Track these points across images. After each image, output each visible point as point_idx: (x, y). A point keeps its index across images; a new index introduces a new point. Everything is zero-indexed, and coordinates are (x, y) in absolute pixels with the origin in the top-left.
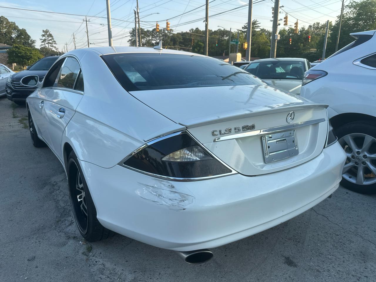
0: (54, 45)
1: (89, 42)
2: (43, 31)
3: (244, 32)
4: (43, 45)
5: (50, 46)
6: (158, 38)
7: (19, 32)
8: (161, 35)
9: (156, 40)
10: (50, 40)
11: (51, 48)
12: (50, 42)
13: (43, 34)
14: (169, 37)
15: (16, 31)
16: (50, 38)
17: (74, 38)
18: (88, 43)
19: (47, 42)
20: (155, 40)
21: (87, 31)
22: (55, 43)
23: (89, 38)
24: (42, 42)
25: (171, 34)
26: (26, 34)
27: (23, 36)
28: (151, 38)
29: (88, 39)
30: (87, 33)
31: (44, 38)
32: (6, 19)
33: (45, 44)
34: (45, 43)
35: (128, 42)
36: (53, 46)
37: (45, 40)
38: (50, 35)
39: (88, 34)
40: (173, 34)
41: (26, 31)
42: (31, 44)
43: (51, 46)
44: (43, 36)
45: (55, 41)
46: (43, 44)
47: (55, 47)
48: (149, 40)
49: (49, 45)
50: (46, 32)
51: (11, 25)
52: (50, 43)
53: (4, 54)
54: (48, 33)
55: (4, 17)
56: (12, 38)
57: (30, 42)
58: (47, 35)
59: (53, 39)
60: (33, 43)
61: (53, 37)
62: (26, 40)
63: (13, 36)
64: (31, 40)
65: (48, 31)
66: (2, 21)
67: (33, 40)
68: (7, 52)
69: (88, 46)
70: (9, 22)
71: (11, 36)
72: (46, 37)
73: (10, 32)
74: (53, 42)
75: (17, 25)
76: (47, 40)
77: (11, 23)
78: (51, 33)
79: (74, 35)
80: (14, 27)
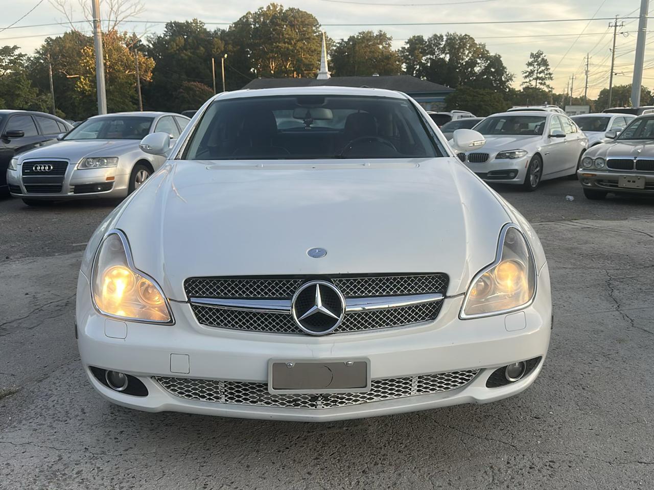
0: (548, 82)
1: (614, 71)
2: (532, 55)
4: (526, 82)
5: (539, 83)
7: (489, 62)
10: (540, 73)
11: (542, 87)
12: (542, 75)
13: (531, 60)
15: (484, 59)
16: (543, 68)
17: (587, 65)
18: (610, 74)
19: (535, 76)
21: (612, 49)
22: (551, 78)
23: (614, 63)
24: (526, 77)
26: (500, 63)
27: (493, 68)
29: (613, 64)
30: (614, 52)
31: (531, 68)
32: (472, 38)
33: (530, 81)
34: (531, 79)
36: (544, 84)
37: (532, 72)
38: (545, 63)
39: (615, 53)
41: (501, 59)
42: (505, 81)
43: (541, 84)
44: (530, 64)
45: (550, 74)
46: (527, 80)
47: (548, 86)
49: (538, 81)
50: (539, 55)
51: (477, 48)
52: (541, 79)
53: (441, 103)
54: (540, 59)
55: (469, 36)
56: (474, 74)
57: (503, 79)
58: (538, 62)
59: (547, 69)
60: (508, 81)
61: (548, 65)
62: (498, 76)
63: (477, 69)
64: (507, 75)
65: (542, 54)
66: (465, 45)
67: (509, 75)
68: (444, 99)
69: (609, 79)
70: (476, 44)
71: (474, 70)
72: (535, 66)
73: (472, 63)
74: (547, 76)
75: (487, 48)
76: (536, 72)
77: (478, 46)
78: (545, 58)
79: (588, 59)
80: (483, 54)
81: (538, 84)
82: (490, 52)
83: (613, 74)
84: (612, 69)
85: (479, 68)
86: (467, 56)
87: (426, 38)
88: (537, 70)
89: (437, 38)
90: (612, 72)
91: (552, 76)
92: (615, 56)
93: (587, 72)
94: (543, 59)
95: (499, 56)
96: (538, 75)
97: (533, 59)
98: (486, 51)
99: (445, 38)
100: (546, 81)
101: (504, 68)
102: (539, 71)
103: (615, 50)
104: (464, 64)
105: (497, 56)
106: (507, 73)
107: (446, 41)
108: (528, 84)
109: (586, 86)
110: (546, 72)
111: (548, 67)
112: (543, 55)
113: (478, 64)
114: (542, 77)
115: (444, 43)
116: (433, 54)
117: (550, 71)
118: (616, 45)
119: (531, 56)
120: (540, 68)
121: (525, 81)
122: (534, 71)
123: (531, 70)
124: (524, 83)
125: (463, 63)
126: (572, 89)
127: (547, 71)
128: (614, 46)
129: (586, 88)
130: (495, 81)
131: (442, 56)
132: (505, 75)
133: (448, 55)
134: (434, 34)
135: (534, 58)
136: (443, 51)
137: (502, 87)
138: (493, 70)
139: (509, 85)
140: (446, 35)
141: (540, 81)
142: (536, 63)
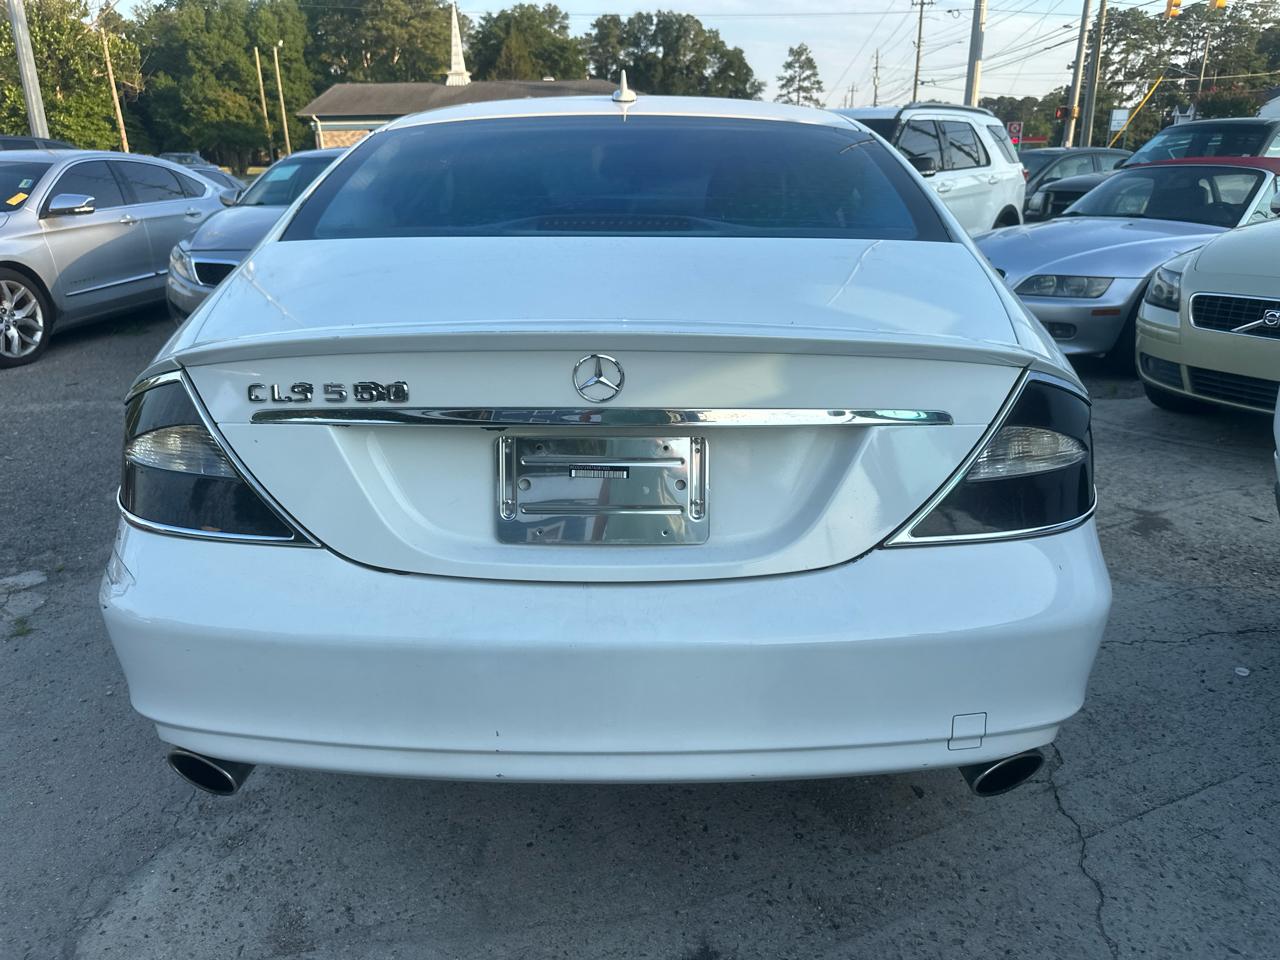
0: (816, 96)
1: (919, 78)
2: (791, 51)
4: (783, 96)
5: (803, 97)
7: (725, 60)
10: (805, 79)
12: (806, 84)
13: (790, 59)
14: (1253, 34)
15: (718, 56)
16: (808, 73)
17: (876, 68)
18: (913, 83)
19: (796, 86)
21: (917, 42)
22: (820, 89)
23: (920, 65)
24: (783, 86)
26: (741, 60)
27: (733, 71)
28: (1167, 47)
29: (918, 67)
30: (919, 47)
31: (790, 72)
32: (697, 21)
33: (789, 93)
34: (791, 90)
36: (810, 98)
37: (791, 80)
38: (809, 64)
39: (922, 48)
41: (743, 55)
42: (751, 93)
43: (805, 98)
44: (789, 66)
45: (819, 82)
46: (784, 91)
49: (802, 94)
50: (797, 53)
51: (706, 39)
52: (806, 90)
54: (803, 58)
55: (692, 17)
56: (702, 80)
57: (748, 90)
58: (800, 62)
59: (815, 75)
60: (755, 93)
61: (815, 68)
62: (740, 83)
63: (707, 73)
64: (754, 83)
65: (806, 50)
66: (687, 31)
67: (757, 84)
69: (912, 91)
70: (704, 31)
71: (703, 75)
72: (796, 69)
73: (700, 63)
74: (813, 86)
75: (722, 38)
76: (798, 78)
77: (707, 35)
78: (811, 56)
79: (877, 58)
80: (715, 47)
81: (800, 98)
82: (726, 44)
83: (919, 83)
84: (916, 76)
85: (710, 70)
86: (692, 50)
87: (624, 19)
88: (800, 76)
89: (642, 19)
90: (916, 80)
91: (821, 86)
92: (921, 54)
93: (876, 79)
94: (808, 58)
95: (740, 50)
96: (801, 84)
97: (793, 57)
98: (721, 42)
99: (655, 20)
100: (812, 94)
101: (749, 70)
102: (802, 77)
103: (921, 44)
105: (738, 50)
106: (755, 80)
107: (657, 25)
108: (786, 98)
109: (875, 103)
110: (813, 79)
111: (816, 71)
112: (808, 51)
113: (710, 63)
114: (806, 87)
115: (653, 28)
116: (637, 45)
117: (819, 78)
118: (922, 36)
119: (789, 52)
120: (803, 72)
121: (781, 93)
122: (795, 77)
123: (791, 76)
124: (781, 96)
128: (920, 38)
130: (736, 92)
131: (652, 50)
132: (750, 83)
133: (661, 49)
134: (638, 11)
135: (795, 56)
136: (653, 41)
138: (732, 74)
140: (656, 15)
141: (805, 94)
142: (798, 65)
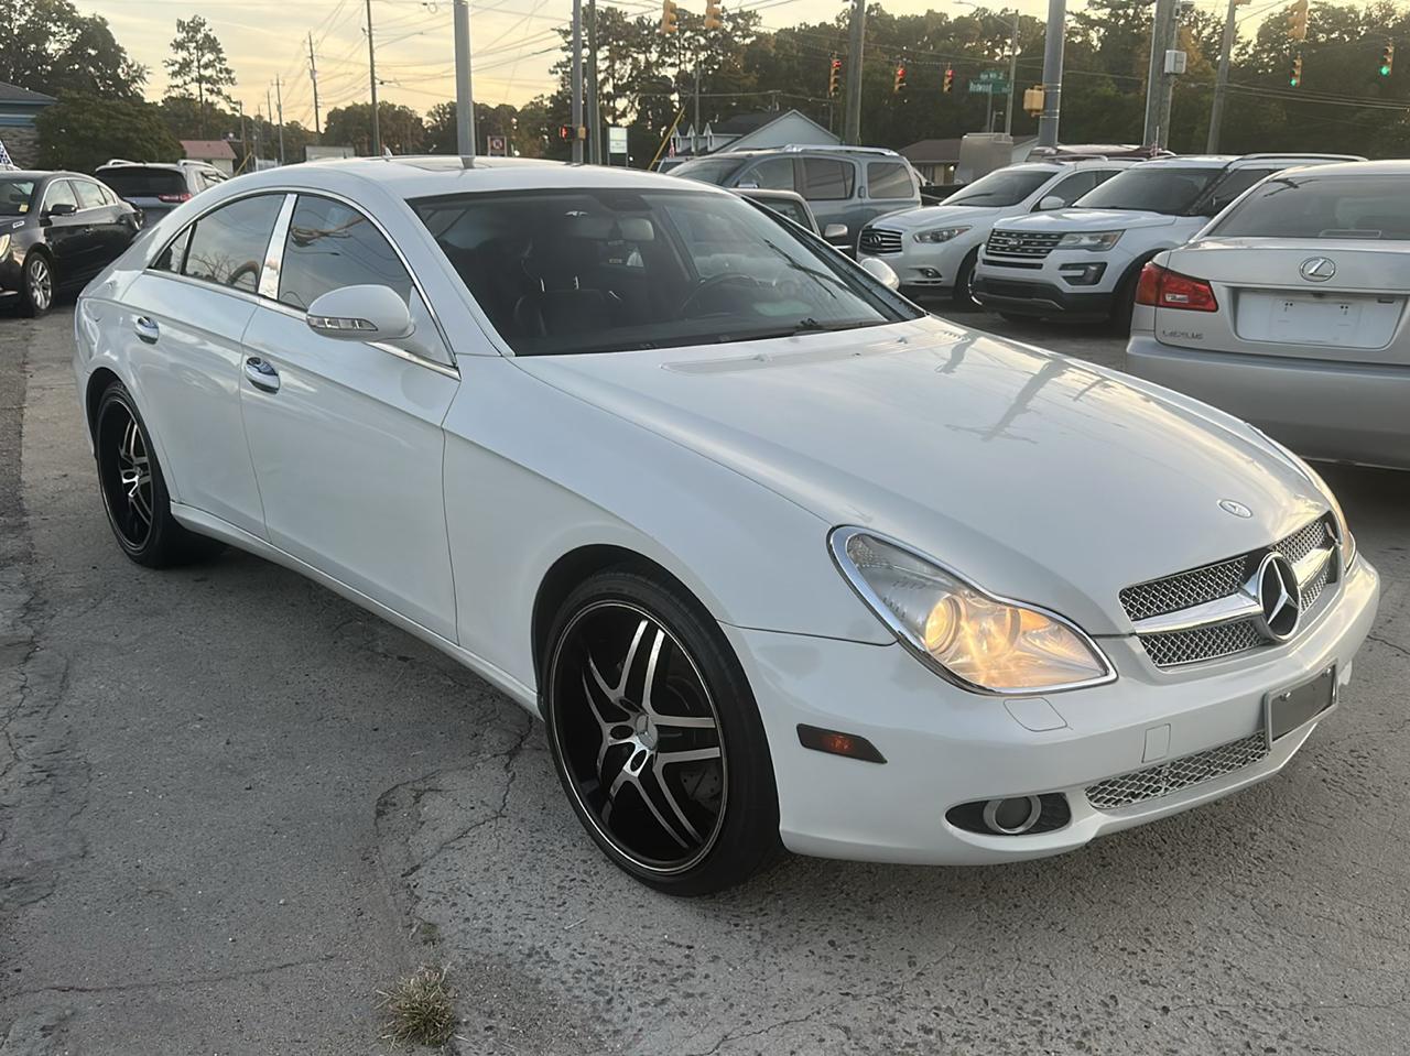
0: (226, 89)
1: (376, 75)
2: (180, 24)
3: (1100, 23)
4: (177, 86)
5: (208, 90)
6: (689, 54)
7: (79, 31)
8: (703, 41)
9: (677, 62)
10: (206, 66)
11: (212, 98)
12: (208, 72)
13: (181, 36)
14: (737, 49)
15: (66, 25)
16: (209, 57)
17: (311, 57)
18: (369, 80)
19: (195, 74)
20: (672, 65)
21: (367, 28)
22: (232, 81)
23: (375, 58)
24: (174, 74)
25: (749, 36)
26: (108, 37)
27: (93, 48)
28: (654, 57)
29: (372, 61)
30: (370, 36)
31: (184, 54)
33: (185, 84)
34: (188, 79)
35: (552, 72)
36: (219, 93)
37: (186, 65)
38: (211, 44)
39: (374, 38)
40: (761, 37)
41: (108, 27)
42: (127, 81)
43: (211, 92)
44: (179, 46)
45: (228, 71)
46: (179, 81)
47: (228, 98)
48: (648, 63)
49: (204, 86)
50: (192, 28)
52: (209, 80)
53: (23, 130)
54: (200, 36)
56: (47, 59)
57: (122, 76)
58: (197, 42)
59: (221, 60)
60: (134, 81)
61: (220, 51)
62: (107, 65)
63: (52, 47)
64: (130, 67)
65: (203, 25)
67: (135, 68)
68: (33, 120)
69: (370, 91)
71: (45, 50)
72: (192, 50)
73: (38, 33)
74: (222, 76)
76: (196, 64)
78: (212, 34)
79: (311, 44)
80: (59, 10)
81: (204, 92)
82: (77, 8)
83: (376, 81)
84: (372, 72)
85: (57, 46)
86: (23, 13)
88: (199, 61)
90: (373, 78)
91: (232, 76)
92: (374, 45)
93: (313, 72)
94: (207, 36)
95: (102, 19)
96: (202, 71)
97: (184, 34)
98: (68, 5)
100: (221, 86)
101: (121, 50)
102: (202, 63)
103: (373, 32)
104: (16, 31)
105: (98, 20)
106: (130, 63)
108: (182, 90)
109: (316, 102)
110: (218, 66)
111: (221, 56)
112: (207, 27)
113: (54, 34)
114: (211, 77)
117: (227, 65)
118: (372, 22)
119: (178, 26)
120: (203, 55)
121: (174, 82)
122: (193, 61)
123: (184, 59)
124: (172, 86)
125: (12, 29)
126: (279, 107)
127: (220, 63)
128: (370, 25)
129: (317, 107)
130: (103, 78)
132: (123, 66)
135: (188, 33)
137: (120, 94)
138: (93, 52)
139: (138, 90)
141: (209, 86)
142: (194, 44)
